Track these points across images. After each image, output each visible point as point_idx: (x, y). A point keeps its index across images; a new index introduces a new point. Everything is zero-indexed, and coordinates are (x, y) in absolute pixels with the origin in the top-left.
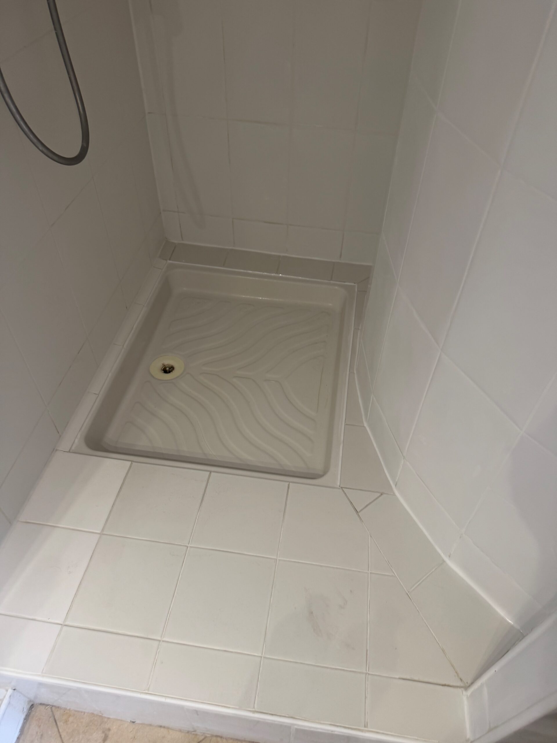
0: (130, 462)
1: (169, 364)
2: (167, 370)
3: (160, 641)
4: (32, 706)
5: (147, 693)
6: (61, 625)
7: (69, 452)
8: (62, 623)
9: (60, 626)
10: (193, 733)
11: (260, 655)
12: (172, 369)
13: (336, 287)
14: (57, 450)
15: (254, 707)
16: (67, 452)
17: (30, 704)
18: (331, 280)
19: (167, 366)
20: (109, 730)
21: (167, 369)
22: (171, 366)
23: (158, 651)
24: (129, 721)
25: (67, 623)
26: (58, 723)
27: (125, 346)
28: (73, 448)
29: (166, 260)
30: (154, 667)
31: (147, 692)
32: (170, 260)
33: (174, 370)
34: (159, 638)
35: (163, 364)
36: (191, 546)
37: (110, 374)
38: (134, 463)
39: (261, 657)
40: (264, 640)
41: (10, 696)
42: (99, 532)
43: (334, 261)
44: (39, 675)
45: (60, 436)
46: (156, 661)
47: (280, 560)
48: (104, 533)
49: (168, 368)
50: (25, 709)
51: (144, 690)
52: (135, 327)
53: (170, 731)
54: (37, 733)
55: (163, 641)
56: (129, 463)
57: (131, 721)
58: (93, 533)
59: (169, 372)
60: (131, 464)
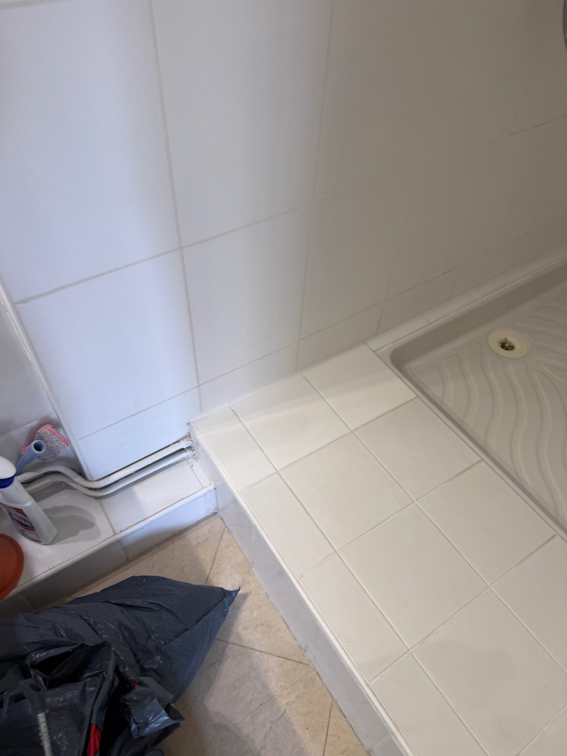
0: (416, 396)
1: (511, 342)
2: (505, 346)
3: (336, 552)
4: (215, 513)
5: (297, 580)
6: (277, 470)
7: (374, 352)
8: (278, 470)
9: (275, 471)
10: (302, 651)
11: (409, 648)
12: (512, 348)
14: (366, 344)
15: (370, 682)
16: (372, 350)
17: (216, 511)
19: (508, 342)
20: (249, 582)
22: (512, 345)
23: (328, 558)
24: (266, 592)
25: (281, 473)
26: (222, 542)
27: (484, 298)
28: (379, 352)
30: (317, 566)
31: (297, 578)
33: (513, 351)
34: (337, 550)
35: (506, 339)
36: (417, 504)
38: (418, 399)
39: (409, 650)
40: (423, 640)
41: (210, 490)
42: (352, 429)
44: (238, 491)
45: (376, 335)
46: (322, 563)
47: (491, 590)
48: (355, 433)
49: (508, 345)
50: (210, 510)
51: (297, 576)
53: (288, 631)
54: (205, 534)
55: (338, 554)
56: (414, 396)
57: (266, 593)
58: (347, 426)
59: (507, 349)
60: (415, 398)
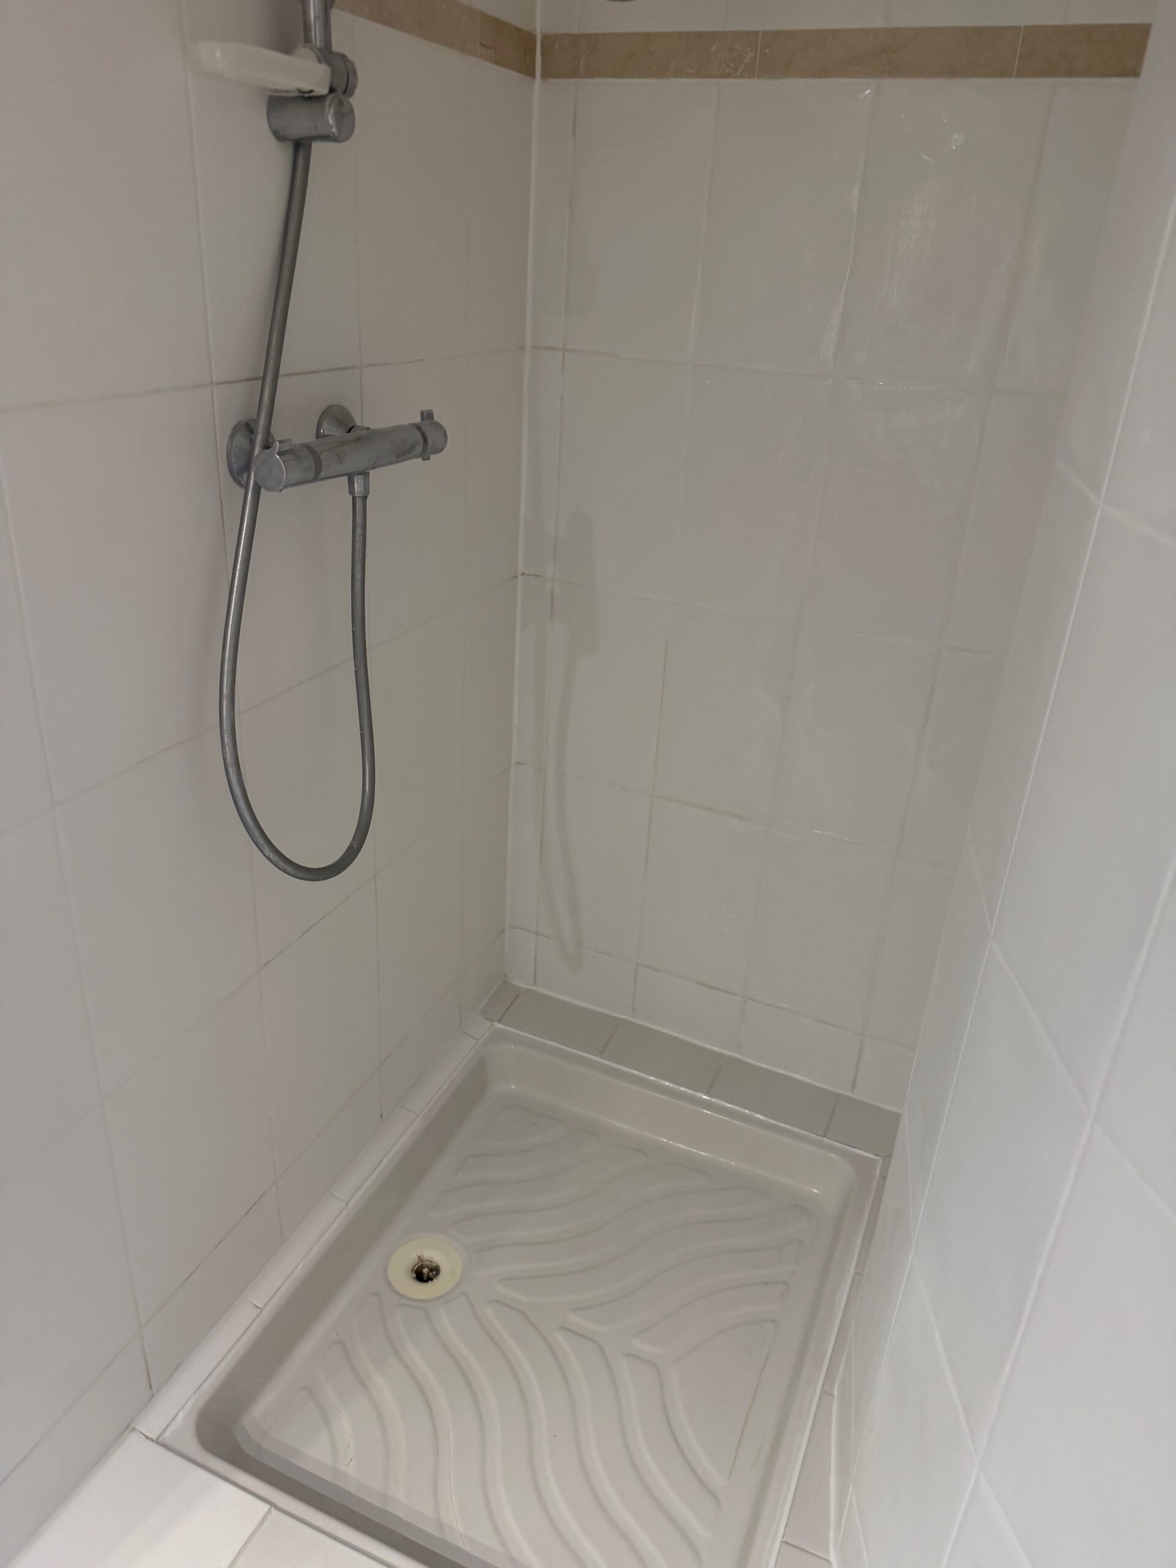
0: (269, 1506)
1: (431, 1259)
2: (424, 1274)
7: (156, 1441)
12: (434, 1273)
13: (833, 1155)
14: (134, 1429)
16: (152, 1440)
18: (824, 1136)
19: (426, 1263)
21: (425, 1271)
22: (435, 1265)
27: (351, 1204)
28: (167, 1433)
29: (492, 1021)
32: (499, 1022)
33: (440, 1275)
35: (419, 1257)
37: (300, 1266)
38: (274, 1512)
43: (837, 1091)
45: (152, 1396)
49: (428, 1268)
52: (384, 1161)
56: (266, 1508)
59: (429, 1279)
60: (269, 1511)
